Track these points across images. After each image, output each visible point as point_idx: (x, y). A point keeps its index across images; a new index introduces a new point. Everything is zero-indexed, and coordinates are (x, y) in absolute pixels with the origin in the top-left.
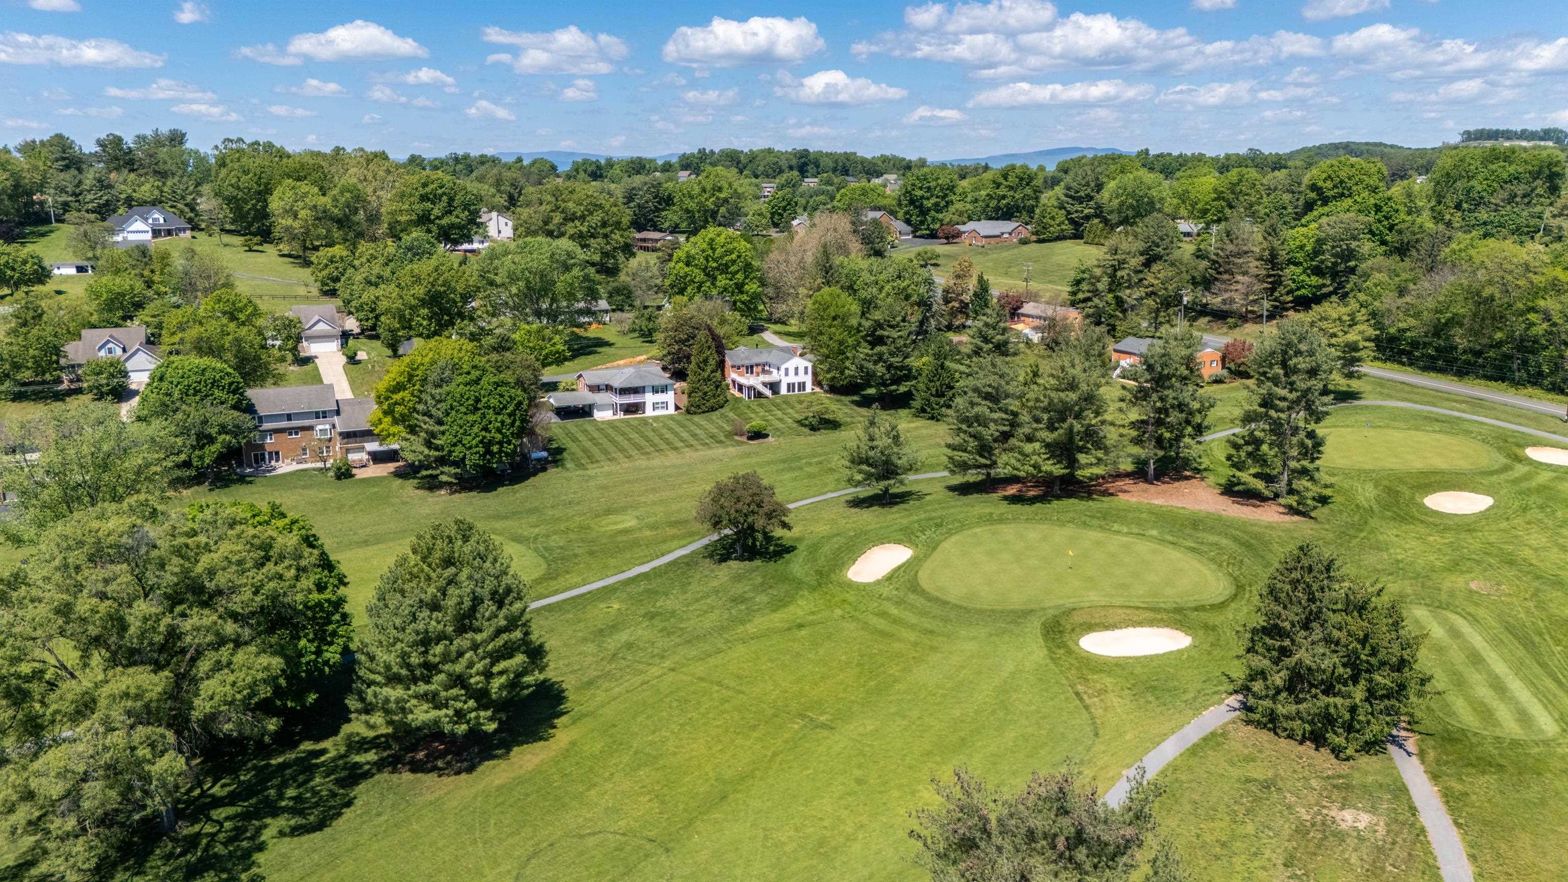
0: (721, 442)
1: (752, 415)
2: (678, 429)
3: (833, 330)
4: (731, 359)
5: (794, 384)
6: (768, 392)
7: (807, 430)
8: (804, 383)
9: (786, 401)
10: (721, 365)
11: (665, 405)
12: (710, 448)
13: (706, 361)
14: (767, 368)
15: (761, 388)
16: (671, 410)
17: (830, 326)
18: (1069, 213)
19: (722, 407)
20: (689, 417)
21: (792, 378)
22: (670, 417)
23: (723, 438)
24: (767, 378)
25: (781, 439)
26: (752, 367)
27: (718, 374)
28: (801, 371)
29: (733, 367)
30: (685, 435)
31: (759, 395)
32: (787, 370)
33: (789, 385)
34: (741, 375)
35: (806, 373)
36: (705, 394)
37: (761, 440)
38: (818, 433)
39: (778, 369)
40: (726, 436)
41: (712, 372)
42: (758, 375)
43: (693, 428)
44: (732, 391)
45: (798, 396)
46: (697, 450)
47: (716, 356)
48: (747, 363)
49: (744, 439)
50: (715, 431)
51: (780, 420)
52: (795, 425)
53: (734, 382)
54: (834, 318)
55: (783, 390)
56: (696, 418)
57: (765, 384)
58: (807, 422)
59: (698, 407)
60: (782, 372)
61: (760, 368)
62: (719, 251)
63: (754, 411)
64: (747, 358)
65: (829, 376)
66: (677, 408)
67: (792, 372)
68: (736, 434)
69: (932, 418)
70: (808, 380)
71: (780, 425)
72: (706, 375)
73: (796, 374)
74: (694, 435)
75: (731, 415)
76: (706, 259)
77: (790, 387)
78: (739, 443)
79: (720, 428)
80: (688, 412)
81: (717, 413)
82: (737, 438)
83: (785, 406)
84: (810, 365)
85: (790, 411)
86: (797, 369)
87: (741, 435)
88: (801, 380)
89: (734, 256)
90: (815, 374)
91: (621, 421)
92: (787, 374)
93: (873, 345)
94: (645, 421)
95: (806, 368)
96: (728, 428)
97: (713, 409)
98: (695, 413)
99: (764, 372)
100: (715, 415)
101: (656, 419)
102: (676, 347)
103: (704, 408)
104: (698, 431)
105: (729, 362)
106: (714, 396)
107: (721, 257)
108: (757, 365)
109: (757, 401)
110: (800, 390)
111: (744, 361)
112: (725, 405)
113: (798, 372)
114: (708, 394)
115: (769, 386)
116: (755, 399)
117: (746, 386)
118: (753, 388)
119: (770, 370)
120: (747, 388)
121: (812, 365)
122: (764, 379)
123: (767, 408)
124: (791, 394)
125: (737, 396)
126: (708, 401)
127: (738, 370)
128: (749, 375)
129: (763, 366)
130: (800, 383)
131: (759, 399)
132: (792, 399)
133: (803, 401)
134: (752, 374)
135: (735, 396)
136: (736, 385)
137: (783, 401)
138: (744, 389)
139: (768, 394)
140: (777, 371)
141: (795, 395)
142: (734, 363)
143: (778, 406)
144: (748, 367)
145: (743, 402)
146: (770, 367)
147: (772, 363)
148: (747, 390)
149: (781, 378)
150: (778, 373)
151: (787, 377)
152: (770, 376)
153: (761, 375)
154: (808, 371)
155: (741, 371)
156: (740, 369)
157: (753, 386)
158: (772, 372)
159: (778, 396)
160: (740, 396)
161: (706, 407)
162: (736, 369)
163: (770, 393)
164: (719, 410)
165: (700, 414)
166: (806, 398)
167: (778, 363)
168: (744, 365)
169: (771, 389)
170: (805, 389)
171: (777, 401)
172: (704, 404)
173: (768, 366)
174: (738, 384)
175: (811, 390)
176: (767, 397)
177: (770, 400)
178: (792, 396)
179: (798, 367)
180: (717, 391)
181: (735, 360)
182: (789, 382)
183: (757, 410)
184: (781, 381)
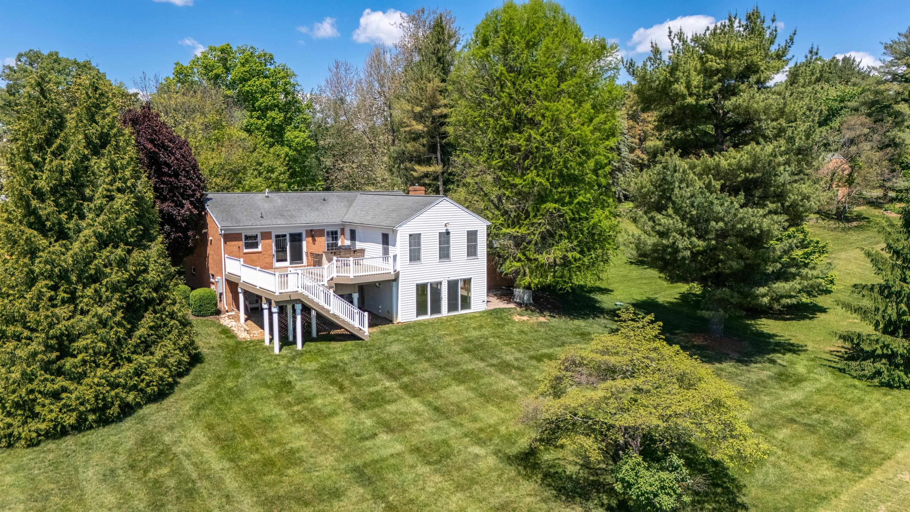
4: (227, 212)
5: (436, 287)
6: (356, 320)
8: (467, 282)
13: (71, 190)
14: (344, 241)
15: (329, 303)
21: (431, 270)
24: (352, 271)
26: (296, 238)
28: (458, 245)
29: (229, 237)
31: (324, 329)
32: (415, 240)
33: (421, 289)
34: (250, 262)
35: (472, 251)
36: (63, 343)
39: (386, 239)
42: (317, 261)
44: (224, 320)
45: (449, 320)
48: (282, 225)
53: (233, 286)
55: (405, 309)
57: (342, 288)
60: (401, 246)
61: (323, 242)
62: (237, 71)
63: (303, 408)
64: (279, 215)
67: (430, 247)
70: (477, 272)
72: (70, 252)
73: (444, 253)
75: (191, 440)
77: (425, 296)
81: (133, 426)
83: (425, 373)
84: (480, 226)
86: (445, 237)
88: (459, 275)
89: (264, 82)
92: (415, 255)
95: (472, 236)
99: (333, 250)
103: (54, 411)
105: (217, 223)
107: (244, 80)
108: (313, 233)
109: (312, 346)
110: (452, 307)
111: (267, 224)
112: (184, 380)
113: (448, 248)
114: (81, 343)
115: (356, 296)
116: (307, 337)
117: (269, 302)
118: (298, 307)
119: (359, 245)
120: (275, 310)
121: (489, 227)
122: (335, 275)
123: (359, 385)
124: (428, 317)
125: (242, 335)
126: (78, 378)
127: (248, 246)
128: (287, 264)
129: (334, 235)
130: (453, 285)
131: (322, 345)
132: (430, 332)
133: (481, 346)
134: (297, 257)
135: (233, 336)
136: (241, 297)
137: (413, 344)
138: (266, 313)
139: (356, 324)
140: (379, 247)
141: (441, 321)
142: (234, 227)
143: (406, 373)
144: (280, 240)
145: (263, 366)
146: (353, 236)
147: (363, 225)
148: (276, 317)
149: (398, 269)
150: (386, 252)
151: (416, 266)
152: (356, 264)
153: (330, 260)
154: (475, 247)
155: (260, 249)
156: (256, 245)
157: (298, 301)
158: (362, 251)
159: (386, 328)
160: (256, 332)
161: (68, 408)
162: (242, 243)
163: (361, 322)
164: (147, 410)
165: (32, 444)
166: (485, 332)
167: (385, 222)
168: (266, 235)
169: (362, 307)
170: (466, 302)
171: (395, 348)
172: (56, 395)
173: (348, 233)
174: (246, 293)
175: (483, 307)
176: (352, 337)
177: (368, 348)
178: (431, 323)
179: (448, 233)
180: (130, 333)
181: (238, 221)
182: (419, 282)
183: (319, 402)
184: (396, 279)
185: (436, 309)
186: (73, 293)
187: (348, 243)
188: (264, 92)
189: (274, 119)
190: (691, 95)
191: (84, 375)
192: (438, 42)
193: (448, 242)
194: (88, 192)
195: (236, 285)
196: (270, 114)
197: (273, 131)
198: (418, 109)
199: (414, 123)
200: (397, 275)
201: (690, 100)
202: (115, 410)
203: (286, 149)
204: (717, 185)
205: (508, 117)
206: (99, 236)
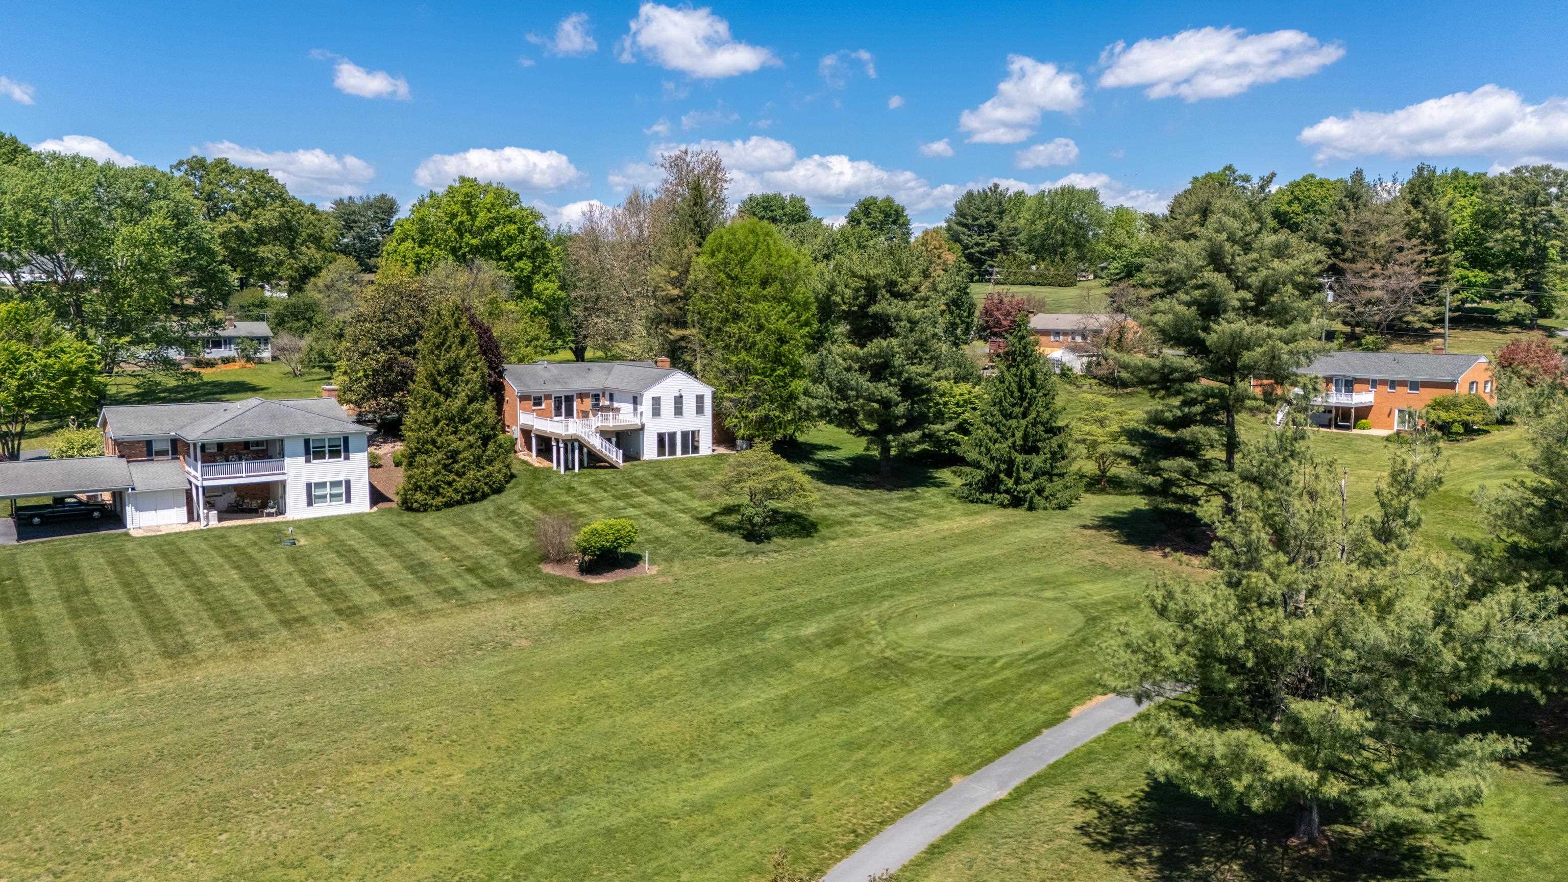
0: (500, 584)
1: (582, 508)
2: (370, 551)
3: (763, 306)
4: (519, 379)
5: (672, 436)
6: (615, 455)
7: (735, 540)
8: (695, 435)
9: (658, 471)
10: (496, 390)
11: (345, 490)
12: (466, 605)
13: (454, 371)
14: (605, 402)
15: (596, 442)
16: (361, 503)
17: (755, 300)
18: (966, 247)
19: (499, 491)
20: (408, 517)
21: (669, 423)
22: (357, 521)
23: (506, 573)
24: (612, 423)
25: (677, 567)
26: (569, 399)
27: (489, 406)
28: (689, 405)
29: (524, 398)
30: (389, 567)
31: (593, 460)
32: (656, 401)
33: (661, 438)
34: (542, 415)
35: (700, 410)
36: (454, 455)
37: (620, 574)
38: (766, 546)
39: (635, 401)
40: (514, 566)
41: (471, 400)
42: (585, 416)
43: (415, 545)
44: (523, 455)
45: (680, 459)
46: (423, 614)
47: (481, 362)
48: (559, 389)
49: (570, 572)
50: (483, 551)
51: (660, 516)
52: (702, 528)
53: (526, 433)
54: (764, 283)
55: (650, 451)
56: (427, 521)
57: (605, 434)
58: (731, 520)
59: (435, 490)
60: (646, 406)
61: (588, 403)
62: (483, 218)
63: (584, 498)
64: (557, 381)
65: (752, 415)
66: (377, 497)
67: (668, 407)
68: (545, 559)
69: (1016, 502)
70: (704, 426)
71: (664, 531)
72: (455, 405)
73: (678, 411)
74: (419, 569)
75: (525, 508)
76: (460, 231)
77: (664, 442)
78: (558, 586)
79: (494, 542)
80: (407, 506)
81: (488, 505)
82: (548, 569)
83: (659, 485)
84: (707, 392)
85: (677, 495)
86: (679, 400)
87: (561, 559)
88: (689, 427)
89: (512, 228)
90: (718, 417)
91: (205, 535)
92: (656, 412)
93: (861, 335)
94: (276, 536)
95: (700, 399)
96: (521, 543)
97: (474, 496)
98: (425, 508)
99: (597, 408)
100: (479, 512)
101: (311, 527)
102: (383, 357)
103: (449, 492)
104: (431, 555)
105: (513, 387)
106: (477, 461)
107: (490, 227)
108: (582, 396)
109: (585, 471)
110: (685, 450)
111: (549, 388)
112: (509, 486)
113: (681, 408)
114: (461, 456)
115: (614, 440)
116: (581, 466)
117: (557, 441)
118: (576, 444)
119: (616, 405)
120: (561, 445)
121: (714, 393)
122: (599, 424)
123: (616, 490)
124: (666, 457)
125: (537, 465)
126: (460, 475)
127: (535, 404)
128: (563, 418)
129: (596, 397)
130: (685, 435)
131: (592, 471)
132: (665, 466)
133: (700, 474)
134: (569, 414)
135: (531, 465)
136: (534, 440)
137: (654, 471)
138: (554, 449)
139: (614, 457)
140: (631, 406)
141: (676, 460)
142: (525, 390)
143: (646, 485)
144: (558, 400)
145: (555, 479)
146: (611, 398)
147: (618, 390)
148: (562, 450)
149: (644, 421)
150: (635, 409)
151: (657, 420)
152: (614, 418)
153: (595, 415)
154: (703, 407)
155: (543, 407)
156: (540, 404)
157: (577, 440)
158: (618, 409)
159: (635, 463)
160: (545, 464)
161: (456, 491)
162: (531, 402)
163: (618, 456)
164: (492, 497)
165: (438, 509)
166: (705, 467)
167: (634, 388)
168: (548, 397)
169: (618, 446)
170: (696, 449)
171: (640, 473)
172: (450, 484)
173: (607, 396)
174: (538, 437)
175: (709, 452)
176: (612, 467)
177: (622, 472)
178: (667, 461)
179: (681, 397)
180: (484, 452)
181: (528, 386)
182: (660, 431)
183: (593, 496)
184: (642, 429)
185: (672, 452)
186: (456, 428)
187: (607, 403)
188: (511, 240)
189: (522, 271)
190: (845, 303)
191: (464, 474)
192: (696, 204)
193: (681, 403)
194: (461, 371)
195: (530, 432)
196: (520, 264)
197: (521, 282)
198: (674, 274)
199: (670, 287)
200: (643, 426)
201: (844, 307)
202: (478, 495)
203: (535, 303)
204: (856, 366)
205: (727, 311)
206: (467, 396)
